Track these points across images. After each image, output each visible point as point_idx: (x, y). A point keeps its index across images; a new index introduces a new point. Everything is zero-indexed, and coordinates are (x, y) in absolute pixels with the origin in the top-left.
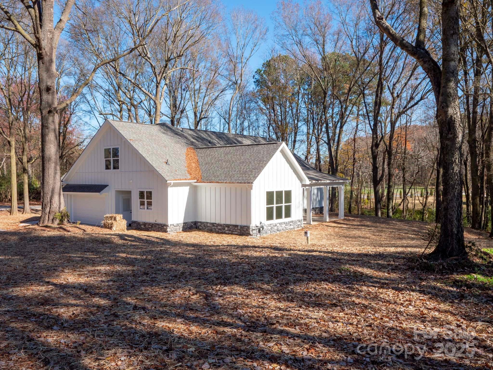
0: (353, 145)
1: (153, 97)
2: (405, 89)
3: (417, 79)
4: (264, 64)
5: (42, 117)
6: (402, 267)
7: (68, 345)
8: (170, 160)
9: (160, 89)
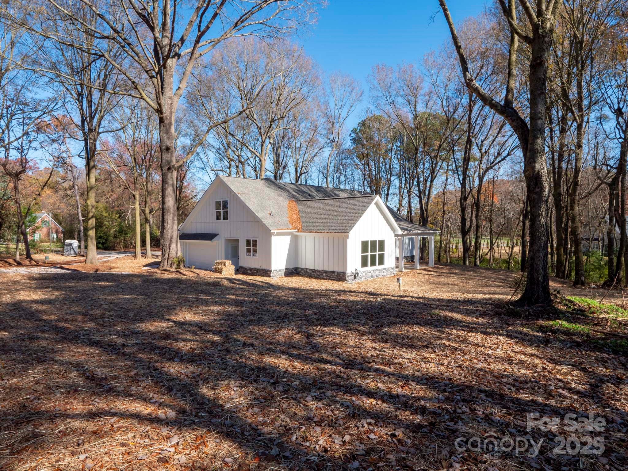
0: (442, 198)
1: (258, 155)
2: (492, 146)
3: (504, 136)
4: (359, 123)
5: (162, 173)
6: (490, 312)
7: (187, 375)
8: (273, 211)
9: (265, 147)
